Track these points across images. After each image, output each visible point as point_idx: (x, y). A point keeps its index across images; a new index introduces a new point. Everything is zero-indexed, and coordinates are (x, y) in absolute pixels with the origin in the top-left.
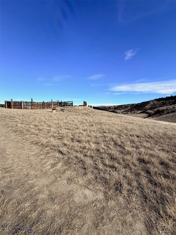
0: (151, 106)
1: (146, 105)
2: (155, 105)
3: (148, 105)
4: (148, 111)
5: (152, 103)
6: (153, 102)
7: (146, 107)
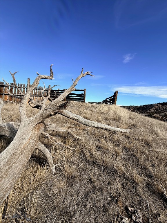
0: (155, 110)
1: (150, 108)
2: (160, 109)
3: (152, 109)
4: (154, 115)
5: (156, 107)
6: (158, 105)
7: (150, 110)
